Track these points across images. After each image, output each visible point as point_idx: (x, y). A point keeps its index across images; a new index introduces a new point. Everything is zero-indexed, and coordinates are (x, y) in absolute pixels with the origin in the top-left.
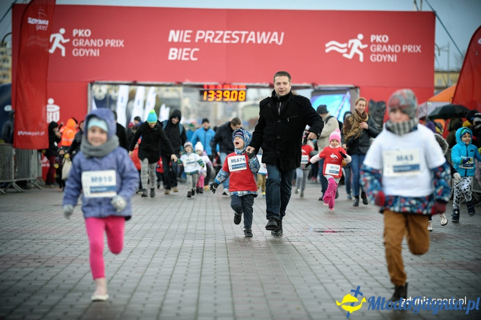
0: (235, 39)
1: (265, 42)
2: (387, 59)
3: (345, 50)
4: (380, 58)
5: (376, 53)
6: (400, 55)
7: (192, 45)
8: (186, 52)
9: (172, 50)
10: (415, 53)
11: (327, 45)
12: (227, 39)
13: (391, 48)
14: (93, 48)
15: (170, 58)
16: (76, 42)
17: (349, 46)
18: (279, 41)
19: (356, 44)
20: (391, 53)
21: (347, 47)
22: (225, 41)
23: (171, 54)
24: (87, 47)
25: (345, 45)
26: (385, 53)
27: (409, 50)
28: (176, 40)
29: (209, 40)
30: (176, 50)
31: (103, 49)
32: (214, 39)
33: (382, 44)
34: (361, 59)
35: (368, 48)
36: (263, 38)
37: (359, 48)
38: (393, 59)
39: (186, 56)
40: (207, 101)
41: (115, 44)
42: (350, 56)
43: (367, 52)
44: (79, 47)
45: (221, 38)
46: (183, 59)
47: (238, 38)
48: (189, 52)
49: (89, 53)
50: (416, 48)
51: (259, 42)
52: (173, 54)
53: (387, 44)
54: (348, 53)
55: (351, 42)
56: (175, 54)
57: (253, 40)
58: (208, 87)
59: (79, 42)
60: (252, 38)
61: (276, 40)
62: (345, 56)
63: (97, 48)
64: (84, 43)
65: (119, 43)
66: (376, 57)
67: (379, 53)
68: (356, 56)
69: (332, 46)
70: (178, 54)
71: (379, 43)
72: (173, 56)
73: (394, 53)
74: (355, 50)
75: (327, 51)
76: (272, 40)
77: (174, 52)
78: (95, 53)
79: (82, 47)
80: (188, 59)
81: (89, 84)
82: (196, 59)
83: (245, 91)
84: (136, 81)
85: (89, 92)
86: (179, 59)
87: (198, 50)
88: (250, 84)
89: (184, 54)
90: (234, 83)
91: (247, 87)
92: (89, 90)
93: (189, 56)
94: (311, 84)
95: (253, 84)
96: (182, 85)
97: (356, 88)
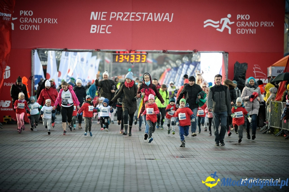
0: (138, 18)
1: (160, 20)
2: (249, 32)
3: (218, 26)
4: (243, 31)
5: (241, 28)
6: (258, 29)
7: (107, 22)
8: (103, 27)
9: (92, 26)
10: (270, 27)
11: (205, 22)
12: (132, 18)
13: (252, 24)
14: (35, 24)
15: (91, 32)
16: (22, 19)
17: (221, 23)
18: (170, 20)
19: (226, 21)
20: (252, 28)
21: (219, 24)
22: (131, 20)
23: (92, 29)
24: (30, 24)
25: (218, 22)
26: (247, 28)
27: (265, 25)
28: (95, 19)
29: (119, 18)
30: (96, 26)
31: (42, 25)
32: (123, 18)
33: (245, 21)
34: (230, 32)
35: (235, 24)
36: (159, 17)
37: (228, 24)
38: (253, 32)
39: (102, 31)
40: (118, 62)
41: (51, 21)
42: (221, 30)
43: (233, 27)
44: (24, 24)
45: (128, 18)
46: (101, 32)
47: (140, 17)
48: (105, 28)
49: (32, 28)
50: (270, 24)
51: (156, 20)
52: (93, 29)
53: (249, 21)
54: (220, 28)
55: (222, 20)
56: (95, 29)
57: (152, 18)
58: (119, 52)
59: (24, 20)
60: (150, 17)
61: (168, 19)
62: (218, 30)
63: (38, 24)
64: (28, 21)
65: (54, 21)
66: (241, 31)
67: (243, 27)
68: (226, 29)
69: (208, 23)
70: (97, 29)
71: (243, 20)
72: (93, 30)
73: (254, 28)
74: (225, 26)
75: (205, 26)
76: (165, 18)
77: (94, 27)
78: (37, 28)
79: (26, 23)
80: (104, 33)
81: (32, 51)
82: (110, 33)
83: (146, 55)
84: (66, 49)
85: (32, 56)
86: (98, 32)
87: (111, 26)
88: (150, 51)
89: (101, 29)
90: (138, 51)
91: (147, 53)
92: (32, 54)
93: (105, 31)
94: (193, 50)
95: (152, 51)
96: (100, 51)
97: (226, 53)
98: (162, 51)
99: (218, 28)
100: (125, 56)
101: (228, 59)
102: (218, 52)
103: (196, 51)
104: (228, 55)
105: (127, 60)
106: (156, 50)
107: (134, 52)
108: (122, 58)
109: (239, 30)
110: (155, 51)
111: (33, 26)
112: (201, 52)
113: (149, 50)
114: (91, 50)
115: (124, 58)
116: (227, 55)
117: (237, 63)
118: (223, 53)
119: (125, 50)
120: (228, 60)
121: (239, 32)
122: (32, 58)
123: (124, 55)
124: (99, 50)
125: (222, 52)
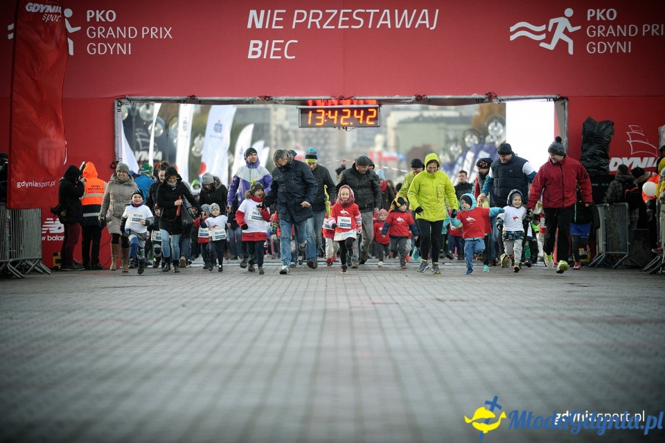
0: (358, 23)
1: (408, 26)
2: (615, 48)
3: (543, 36)
4: (602, 46)
5: (596, 39)
6: (637, 41)
7: (286, 34)
8: (277, 45)
9: (252, 42)
11: (512, 29)
12: (344, 23)
13: (622, 31)
14: (121, 41)
15: (250, 56)
17: (550, 29)
19: (562, 24)
20: (621, 39)
21: (546, 31)
22: (340, 26)
23: (251, 49)
24: (110, 40)
25: (542, 28)
26: (611, 39)
27: (654, 31)
28: (259, 25)
29: (313, 24)
30: (260, 43)
31: (137, 43)
32: (322, 23)
33: (607, 23)
34: (571, 51)
35: (583, 31)
36: (405, 19)
37: (566, 32)
38: (624, 48)
39: (276, 53)
40: (313, 126)
41: (158, 34)
42: (551, 47)
43: (578, 38)
45: (335, 22)
46: (272, 57)
47: (362, 20)
48: (282, 46)
49: (115, 49)
51: (398, 26)
52: (255, 49)
53: (614, 24)
54: (548, 40)
55: (552, 21)
56: (258, 49)
57: (389, 22)
58: (314, 103)
60: (385, 19)
61: (427, 22)
62: (543, 45)
63: (127, 40)
64: (105, 34)
65: (164, 33)
66: (596, 46)
67: (601, 38)
68: (562, 44)
69: (521, 30)
70: (263, 49)
71: (601, 22)
73: (628, 38)
74: (559, 35)
75: (513, 38)
76: (419, 22)
77: (256, 46)
78: (125, 50)
79: (101, 40)
80: (280, 57)
81: (116, 102)
82: (294, 57)
83: (376, 108)
84: (193, 96)
85: (116, 115)
86: (265, 57)
87: (296, 41)
88: (385, 98)
89: (273, 49)
90: (357, 98)
91: (380, 102)
92: (116, 111)
93: (281, 53)
94: (487, 94)
95: (390, 98)
96: (272, 99)
97: (562, 98)
98: (413, 98)
99: (543, 41)
100: (330, 112)
101: (566, 112)
102: (543, 96)
103: (493, 95)
104: (566, 104)
105: (333, 120)
106: (400, 95)
107: (349, 101)
108: (322, 117)
109: (591, 45)
110: (397, 97)
111: (116, 46)
112: (503, 97)
113: (384, 95)
114: (250, 98)
115: (326, 117)
116: (564, 104)
117: (589, 120)
118: (555, 100)
119: (328, 97)
120: (566, 116)
121: (592, 50)
122: (116, 119)
123: (326, 110)
124: (269, 97)
125: (554, 96)
